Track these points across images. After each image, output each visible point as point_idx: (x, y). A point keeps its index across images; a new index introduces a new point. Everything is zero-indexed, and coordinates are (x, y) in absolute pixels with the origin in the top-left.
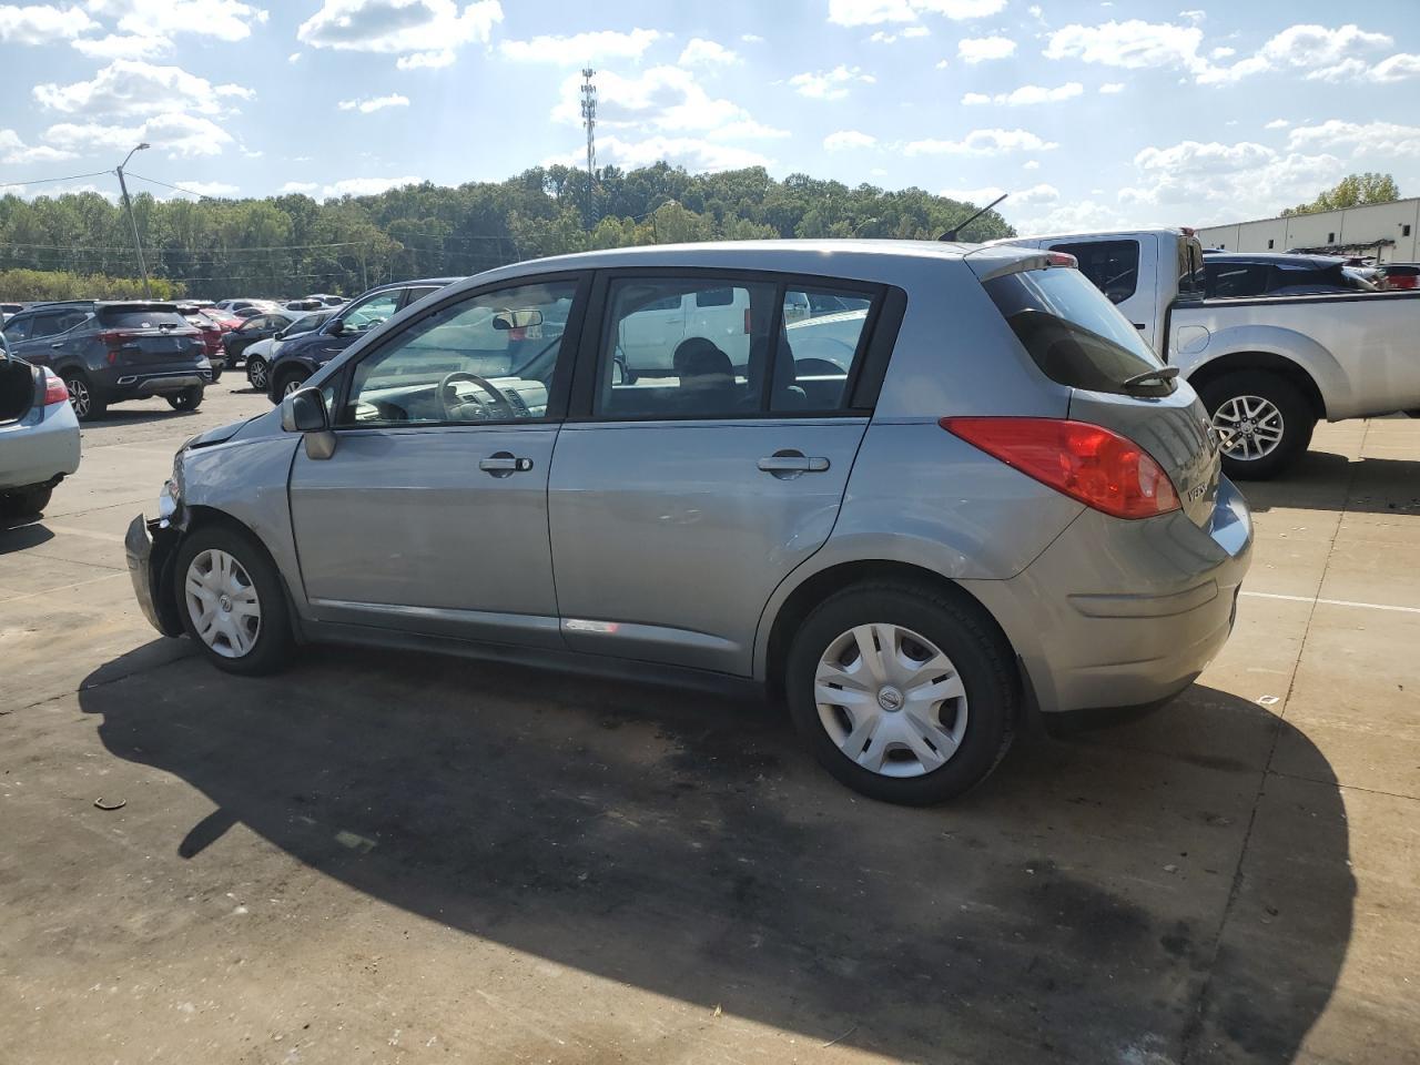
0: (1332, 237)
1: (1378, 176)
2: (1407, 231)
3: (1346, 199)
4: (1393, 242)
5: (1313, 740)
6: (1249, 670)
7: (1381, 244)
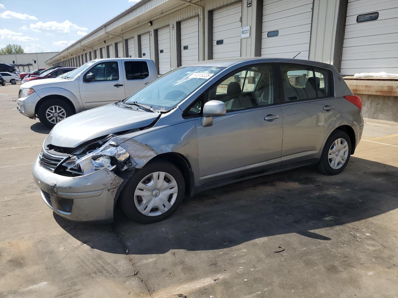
0: (14, 62)
1: (17, 45)
2: (35, 62)
3: (9, 51)
4: (32, 65)
7: (29, 65)
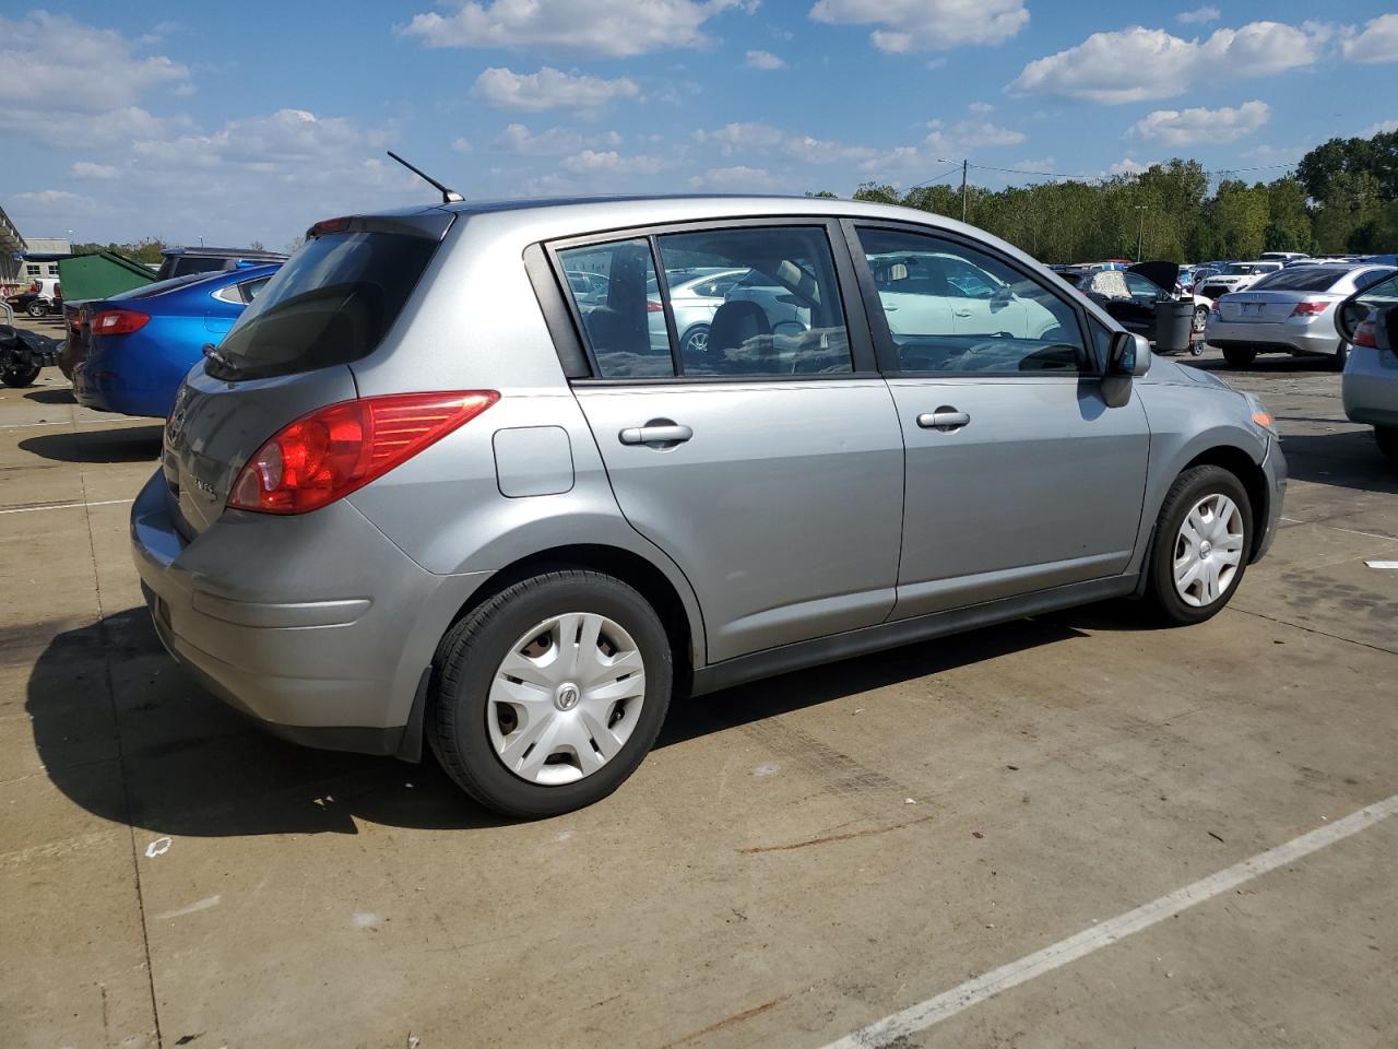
5: (84, 813)
6: (216, 899)
